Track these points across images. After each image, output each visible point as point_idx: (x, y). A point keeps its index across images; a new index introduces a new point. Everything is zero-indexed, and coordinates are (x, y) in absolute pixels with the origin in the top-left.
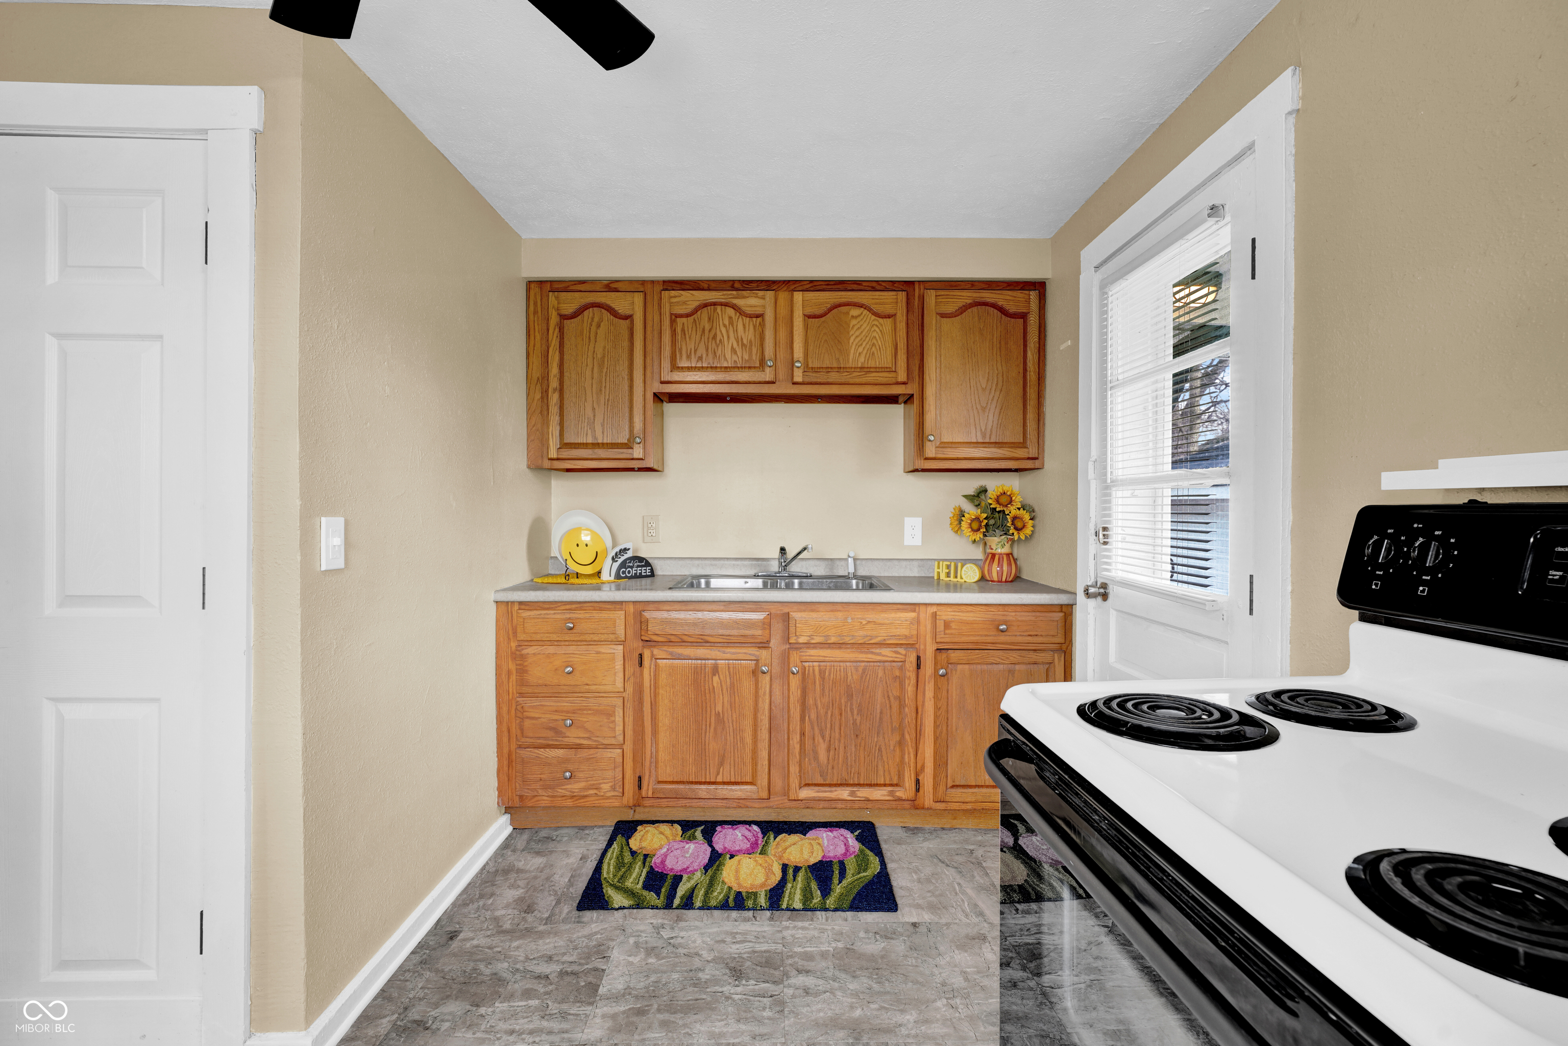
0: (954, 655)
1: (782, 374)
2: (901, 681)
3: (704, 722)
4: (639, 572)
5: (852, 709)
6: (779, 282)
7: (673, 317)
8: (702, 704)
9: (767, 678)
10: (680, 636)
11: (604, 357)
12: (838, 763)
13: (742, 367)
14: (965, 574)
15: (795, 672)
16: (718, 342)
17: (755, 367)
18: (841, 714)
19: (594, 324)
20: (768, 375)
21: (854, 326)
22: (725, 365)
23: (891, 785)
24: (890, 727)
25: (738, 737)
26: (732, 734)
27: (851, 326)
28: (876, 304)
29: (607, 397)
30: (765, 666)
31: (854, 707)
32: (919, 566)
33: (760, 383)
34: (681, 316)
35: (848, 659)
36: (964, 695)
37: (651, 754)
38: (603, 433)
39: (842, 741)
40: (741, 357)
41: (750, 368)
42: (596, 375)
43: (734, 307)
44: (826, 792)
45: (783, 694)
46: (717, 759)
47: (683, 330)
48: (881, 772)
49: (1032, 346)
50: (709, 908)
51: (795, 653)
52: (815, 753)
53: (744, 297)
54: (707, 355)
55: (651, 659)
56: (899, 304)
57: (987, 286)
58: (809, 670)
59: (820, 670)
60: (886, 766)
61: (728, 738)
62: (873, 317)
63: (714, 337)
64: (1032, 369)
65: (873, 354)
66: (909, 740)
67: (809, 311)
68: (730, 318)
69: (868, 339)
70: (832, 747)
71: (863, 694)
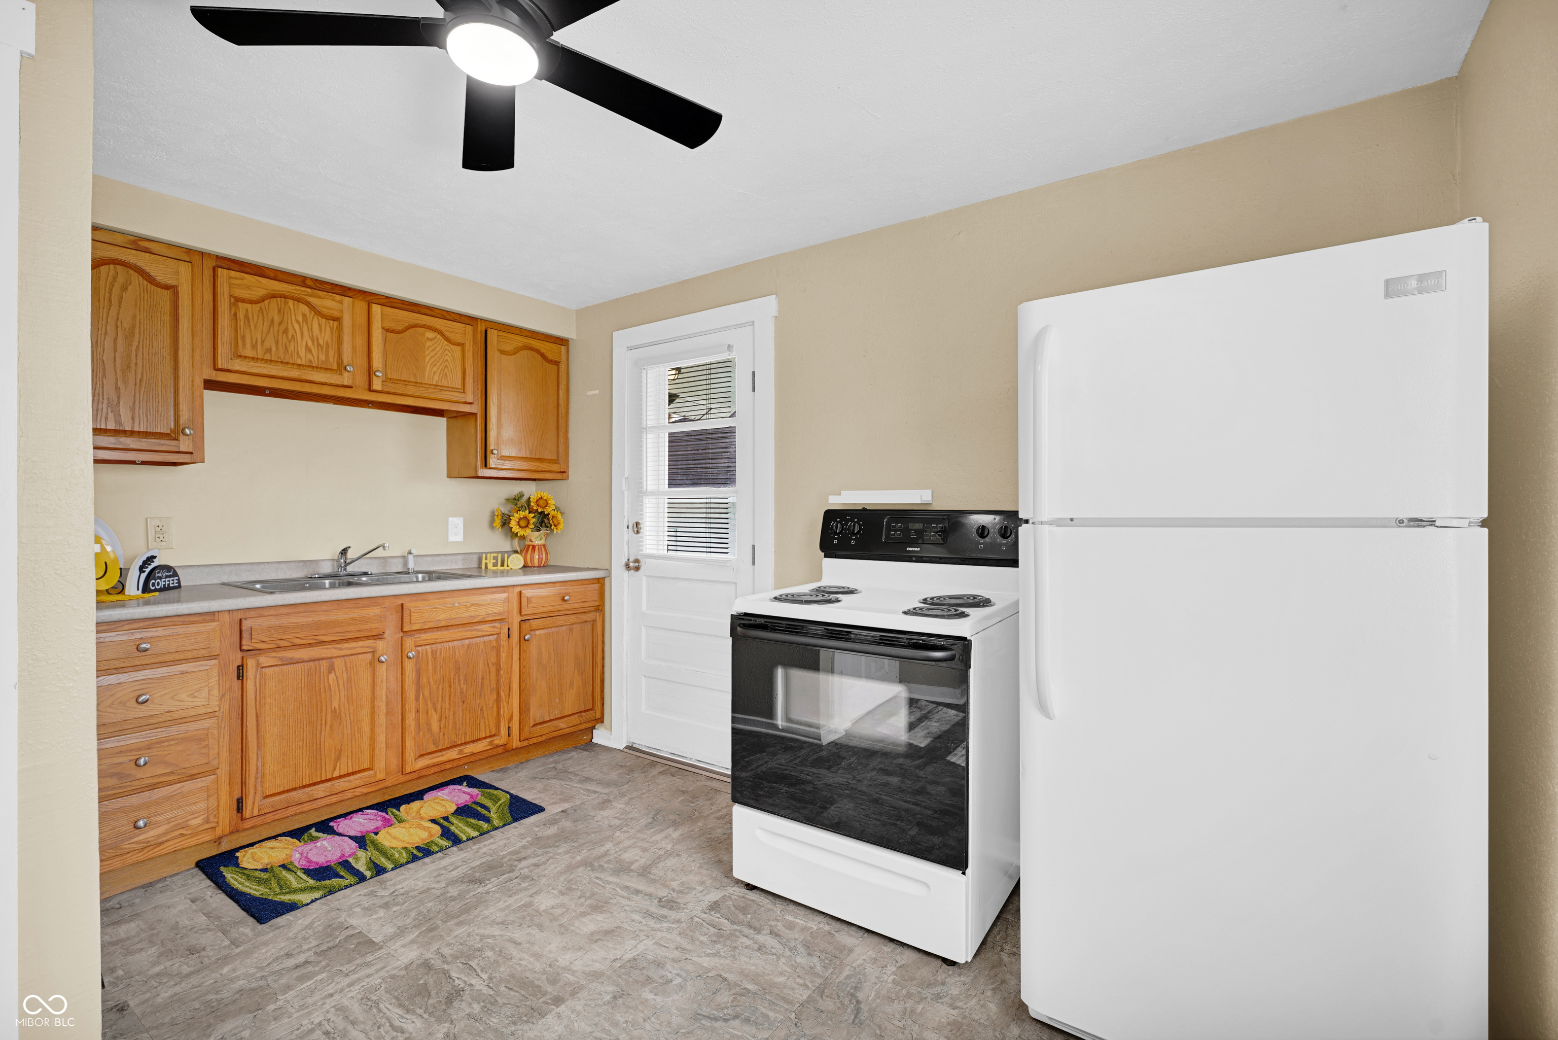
0: (534, 623)
1: (361, 380)
2: (497, 649)
3: (319, 722)
4: (167, 583)
5: (459, 681)
6: (356, 290)
7: (233, 300)
8: (317, 705)
9: (384, 666)
10: (291, 640)
11: (133, 327)
12: (448, 729)
13: (317, 367)
14: (511, 563)
15: (412, 657)
16: (290, 337)
17: (331, 370)
18: (450, 686)
19: (117, 286)
20: (346, 379)
21: (429, 347)
22: (299, 362)
23: (490, 736)
24: (489, 689)
25: (356, 728)
26: (349, 726)
27: (427, 347)
28: (449, 331)
29: (139, 377)
30: (382, 656)
31: (461, 678)
32: (463, 559)
33: (337, 386)
34: (243, 301)
35: (456, 638)
36: (541, 653)
37: (257, 769)
38: (133, 419)
39: (452, 710)
40: (317, 356)
41: (326, 369)
42: (120, 347)
43: (308, 304)
44: (438, 757)
45: (397, 679)
46: (333, 755)
47: (246, 317)
48: (483, 728)
49: (563, 387)
50: (402, 865)
51: (410, 639)
52: (429, 724)
53: (320, 297)
54: (277, 348)
55: (257, 669)
56: (467, 336)
57: (531, 335)
58: (422, 653)
59: (432, 651)
60: (487, 722)
61: (345, 731)
62: (446, 343)
63: (286, 331)
64: (562, 405)
65: (446, 374)
66: (504, 697)
67: (388, 325)
68: (304, 315)
69: (441, 360)
70: (444, 716)
71: (468, 666)
